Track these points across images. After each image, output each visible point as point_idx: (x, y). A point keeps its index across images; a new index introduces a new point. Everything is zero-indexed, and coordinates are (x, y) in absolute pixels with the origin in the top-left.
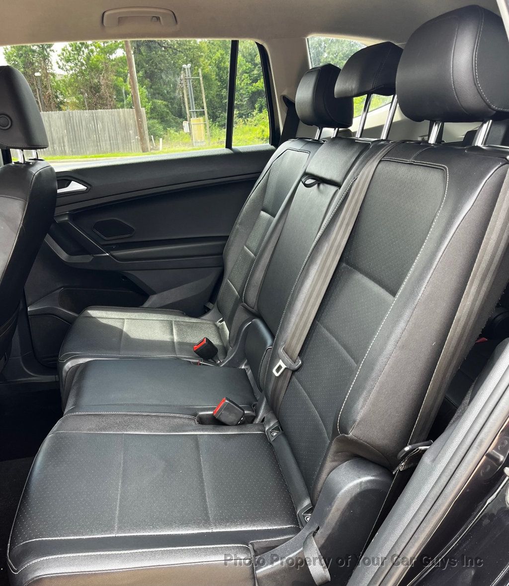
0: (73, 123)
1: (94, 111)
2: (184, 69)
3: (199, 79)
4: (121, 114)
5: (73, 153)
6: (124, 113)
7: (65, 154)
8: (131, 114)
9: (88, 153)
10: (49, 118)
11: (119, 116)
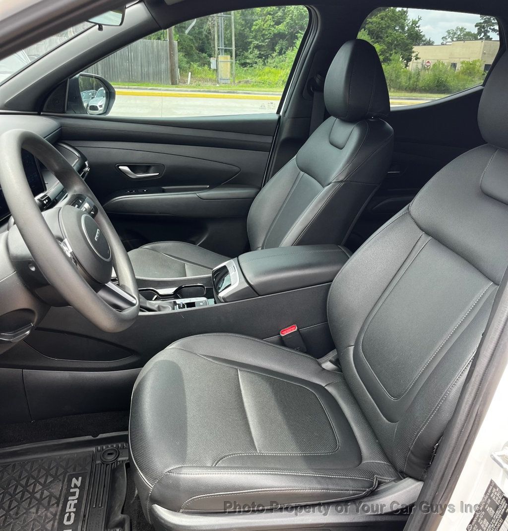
3: (231, 18)
8: (165, 45)
11: (153, 46)
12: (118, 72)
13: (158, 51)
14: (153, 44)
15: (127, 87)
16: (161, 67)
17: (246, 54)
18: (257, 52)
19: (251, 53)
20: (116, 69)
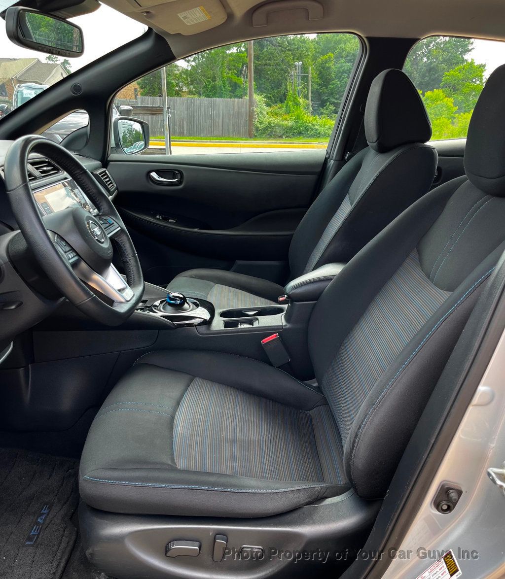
0: (194, 109)
1: (212, 99)
2: (296, 66)
3: (308, 76)
4: (236, 103)
5: (190, 135)
6: (238, 103)
7: (183, 135)
8: (245, 103)
9: (202, 135)
10: (174, 103)
11: (234, 105)
12: (202, 128)
13: (238, 108)
14: (234, 102)
15: (209, 141)
16: (240, 123)
17: (322, 110)
18: (332, 108)
19: (327, 109)
20: (199, 126)
